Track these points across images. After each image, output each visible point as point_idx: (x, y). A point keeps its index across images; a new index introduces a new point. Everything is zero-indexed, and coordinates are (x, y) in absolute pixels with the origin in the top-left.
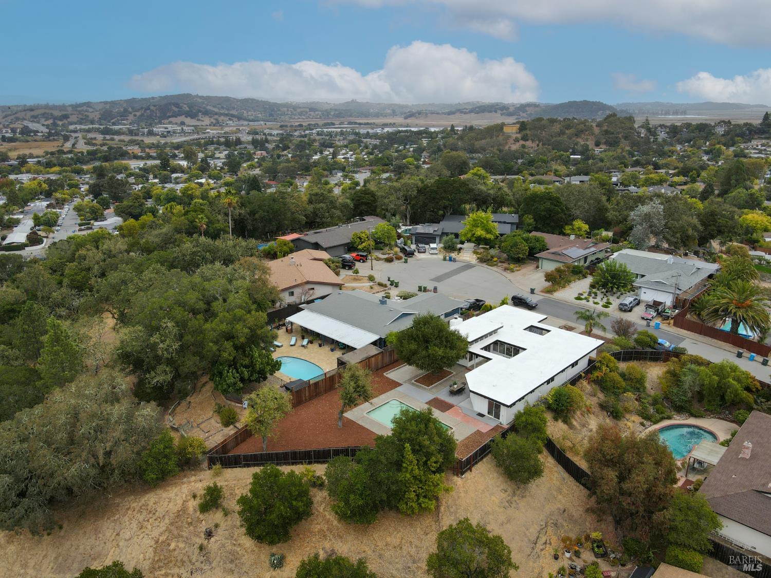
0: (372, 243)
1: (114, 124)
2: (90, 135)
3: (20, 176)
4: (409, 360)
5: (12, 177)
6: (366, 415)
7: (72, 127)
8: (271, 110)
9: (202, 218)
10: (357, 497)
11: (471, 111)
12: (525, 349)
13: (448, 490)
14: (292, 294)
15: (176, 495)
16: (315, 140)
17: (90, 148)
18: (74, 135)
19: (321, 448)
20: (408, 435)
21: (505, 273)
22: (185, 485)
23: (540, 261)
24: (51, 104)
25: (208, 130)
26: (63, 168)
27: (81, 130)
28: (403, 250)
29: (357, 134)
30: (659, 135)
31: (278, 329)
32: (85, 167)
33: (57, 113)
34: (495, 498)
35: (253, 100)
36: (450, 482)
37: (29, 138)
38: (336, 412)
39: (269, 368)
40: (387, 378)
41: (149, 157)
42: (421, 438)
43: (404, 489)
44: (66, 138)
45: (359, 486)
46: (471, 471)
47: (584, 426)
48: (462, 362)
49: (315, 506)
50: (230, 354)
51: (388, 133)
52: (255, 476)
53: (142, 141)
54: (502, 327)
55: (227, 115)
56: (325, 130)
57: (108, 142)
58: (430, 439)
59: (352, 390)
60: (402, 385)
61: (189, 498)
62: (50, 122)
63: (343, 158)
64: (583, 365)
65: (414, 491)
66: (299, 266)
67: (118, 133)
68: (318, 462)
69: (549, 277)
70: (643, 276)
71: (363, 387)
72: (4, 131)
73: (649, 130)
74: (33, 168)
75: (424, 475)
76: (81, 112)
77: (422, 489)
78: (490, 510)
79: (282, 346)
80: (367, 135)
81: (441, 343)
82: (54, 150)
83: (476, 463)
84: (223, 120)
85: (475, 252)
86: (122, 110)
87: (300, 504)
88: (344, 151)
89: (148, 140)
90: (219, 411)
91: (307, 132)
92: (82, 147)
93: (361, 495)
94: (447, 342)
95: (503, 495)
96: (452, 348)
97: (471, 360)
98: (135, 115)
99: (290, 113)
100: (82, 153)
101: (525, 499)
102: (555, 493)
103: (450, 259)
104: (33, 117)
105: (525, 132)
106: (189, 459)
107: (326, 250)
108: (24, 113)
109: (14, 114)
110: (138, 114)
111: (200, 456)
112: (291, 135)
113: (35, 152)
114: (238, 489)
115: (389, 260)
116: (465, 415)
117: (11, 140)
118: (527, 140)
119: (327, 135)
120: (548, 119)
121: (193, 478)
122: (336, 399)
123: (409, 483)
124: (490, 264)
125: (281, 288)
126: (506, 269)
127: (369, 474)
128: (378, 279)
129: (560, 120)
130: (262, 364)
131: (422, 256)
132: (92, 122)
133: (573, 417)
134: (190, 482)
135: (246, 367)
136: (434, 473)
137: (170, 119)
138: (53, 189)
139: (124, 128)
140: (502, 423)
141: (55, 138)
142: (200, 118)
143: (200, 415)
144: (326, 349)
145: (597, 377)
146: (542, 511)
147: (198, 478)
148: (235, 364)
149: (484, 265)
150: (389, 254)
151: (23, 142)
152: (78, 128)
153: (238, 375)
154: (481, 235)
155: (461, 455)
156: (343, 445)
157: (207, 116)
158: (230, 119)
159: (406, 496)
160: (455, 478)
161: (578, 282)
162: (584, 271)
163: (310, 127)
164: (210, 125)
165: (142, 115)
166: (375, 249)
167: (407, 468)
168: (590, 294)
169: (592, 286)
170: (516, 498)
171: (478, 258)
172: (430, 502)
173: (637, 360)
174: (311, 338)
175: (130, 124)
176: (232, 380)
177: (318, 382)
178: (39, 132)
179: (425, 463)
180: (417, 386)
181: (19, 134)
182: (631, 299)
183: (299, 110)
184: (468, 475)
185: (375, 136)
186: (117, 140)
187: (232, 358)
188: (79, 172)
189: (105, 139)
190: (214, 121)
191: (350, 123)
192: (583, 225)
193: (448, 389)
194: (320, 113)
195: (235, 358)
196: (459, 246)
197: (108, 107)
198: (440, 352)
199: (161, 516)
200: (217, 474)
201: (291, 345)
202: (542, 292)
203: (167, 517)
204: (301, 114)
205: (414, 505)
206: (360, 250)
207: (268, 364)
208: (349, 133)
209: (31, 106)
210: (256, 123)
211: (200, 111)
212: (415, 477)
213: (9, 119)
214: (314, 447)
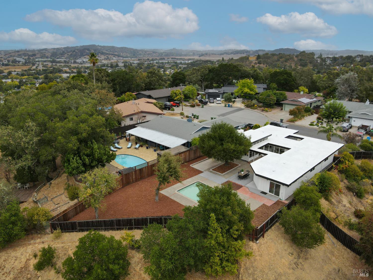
0: (183, 97)
1: (58, 58)
2: (45, 63)
3: (7, 80)
4: (208, 154)
5: (4, 81)
6: (178, 193)
7: (37, 60)
8: (134, 53)
9: (82, 80)
10: (168, 261)
11: (232, 53)
12: (289, 149)
13: (248, 255)
14: (132, 119)
15: (22, 255)
16: (155, 66)
17: (44, 68)
18: (38, 63)
19: (140, 217)
20: (213, 206)
21: (262, 113)
22: (31, 246)
23: (284, 105)
24: (28, 49)
25: (103, 61)
26: (29, 76)
27: (41, 61)
28: (201, 101)
29: (176, 63)
30: (327, 62)
31: (121, 139)
32: (40, 77)
33: (30, 53)
34: (284, 261)
35: (125, 48)
36: (247, 247)
37: (15, 64)
38: (154, 189)
39: (105, 157)
40: (192, 168)
41: (73, 72)
42: (224, 209)
43: (209, 253)
44: (34, 65)
45: (169, 251)
46: (263, 237)
47: (339, 202)
48: (244, 158)
49: (133, 265)
50: (74, 145)
51: (191, 62)
52: (82, 241)
53: (70, 65)
54: (271, 135)
55: (113, 54)
56: (160, 61)
57: (53, 66)
58: (232, 209)
59: (165, 170)
60: (203, 172)
61: (31, 257)
62: (27, 57)
63: (169, 73)
64: (331, 160)
65: (218, 256)
66: (138, 105)
67: (59, 62)
68: (138, 228)
69: (292, 113)
70: (350, 112)
71: (174, 169)
72: (4, 61)
73: (322, 59)
74: (14, 76)
75: (227, 241)
76: (42, 53)
77: (225, 253)
78: (282, 271)
79: (122, 148)
80: (181, 63)
81: (233, 141)
82: (26, 69)
83: (267, 230)
84: (110, 57)
85: (243, 103)
86: (62, 52)
87: (117, 267)
88: (169, 70)
89: (73, 65)
90: (68, 188)
91: (151, 62)
92: (41, 68)
93: (171, 259)
94: (236, 140)
95: (291, 258)
96: (241, 144)
97: (251, 156)
98: (68, 54)
99: (143, 54)
100: (40, 70)
101: (308, 261)
102: (329, 255)
103: (229, 106)
104: (19, 55)
105: (260, 60)
106: (35, 225)
107: (155, 99)
108: (14, 53)
109: (9, 54)
110: (69, 54)
111: (44, 223)
112: (144, 63)
113: (17, 70)
114: (71, 250)
115: (193, 106)
116: (252, 193)
117: (7, 65)
118: (261, 64)
119: (161, 64)
120: (271, 54)
121: (38, 241)
122: (155, 180)
123: (213, 249)
124: (253, 108)
125: (124, 115)
126: (263, 111)
127: (178, 240)
128: (186, 114)
129: (277, 54)
130: (100, 154)
131: (212, 104)
132: (47, 58)
133: (331, 196)
134: (35, 243)
135: (88, 155)
136: (236, 240)
137: (85, 56)
138: (21, 84)
139: (62, 60)
140: (281, 199)
141: (28, 64)
142: (99, 56)
143: (55, 192)
144: (151, 150)
145: (343, 168)
146: (322, 271)
147: (42, 240)
148: (79, 153)
149: (249, 109)
150: (192, 103)
151: (12, 66)
152: (40, 60)
153: (81, 161)
154: (248, 92)
155: (256, 224)
156: (158, 214)
157: (103, 55)
158: (114, 57)
159: (211, 260)
160: (251, 243)
161: (308, 117)
162: (312, 110)
163: (153, 60)
164: (104, 59)
165: (71, 54)
166: (185, 101)
167: (211, 235)
168: (318, 122)
169: (318, 118)
170: (301, 260)
171: (245, 105)
172: (233, 266)
173: (364, 159)
174: (141, 143)
175: (66, 58)
176: (76, 165)
177: (142, 169)
178: (20, 62)
179: (228, 231)
180: (214, 173)
181: (11, 62)
182: (348, 124)
183: (148, 53)
184: (261, 240)
185: (185, 64)
186: (58, 65)
187: (75, 148)
188: (37, 78)
189: (52, 65)
190: (106, 57)
191: (172, 58)
192: (305, 89)
193: (237, 175)
194: (158, 54)
195: (78, 148)
196: (233, 100)
197: (55, 51)
198: (232, 147)
199: (8, 271)
200: (57, 237)
201: (128, 148)
202: (288, 121)
203: (12, 273)
204: (149, 54)
205: (219, 268)
206: (175, 100)
207: (105, 154)
208: (172, 63)
209: (18, 50)
210: (127, 59)
211: (99, 53)
212: (219, 244)
213: (7, 56)
214: (135, 216)
